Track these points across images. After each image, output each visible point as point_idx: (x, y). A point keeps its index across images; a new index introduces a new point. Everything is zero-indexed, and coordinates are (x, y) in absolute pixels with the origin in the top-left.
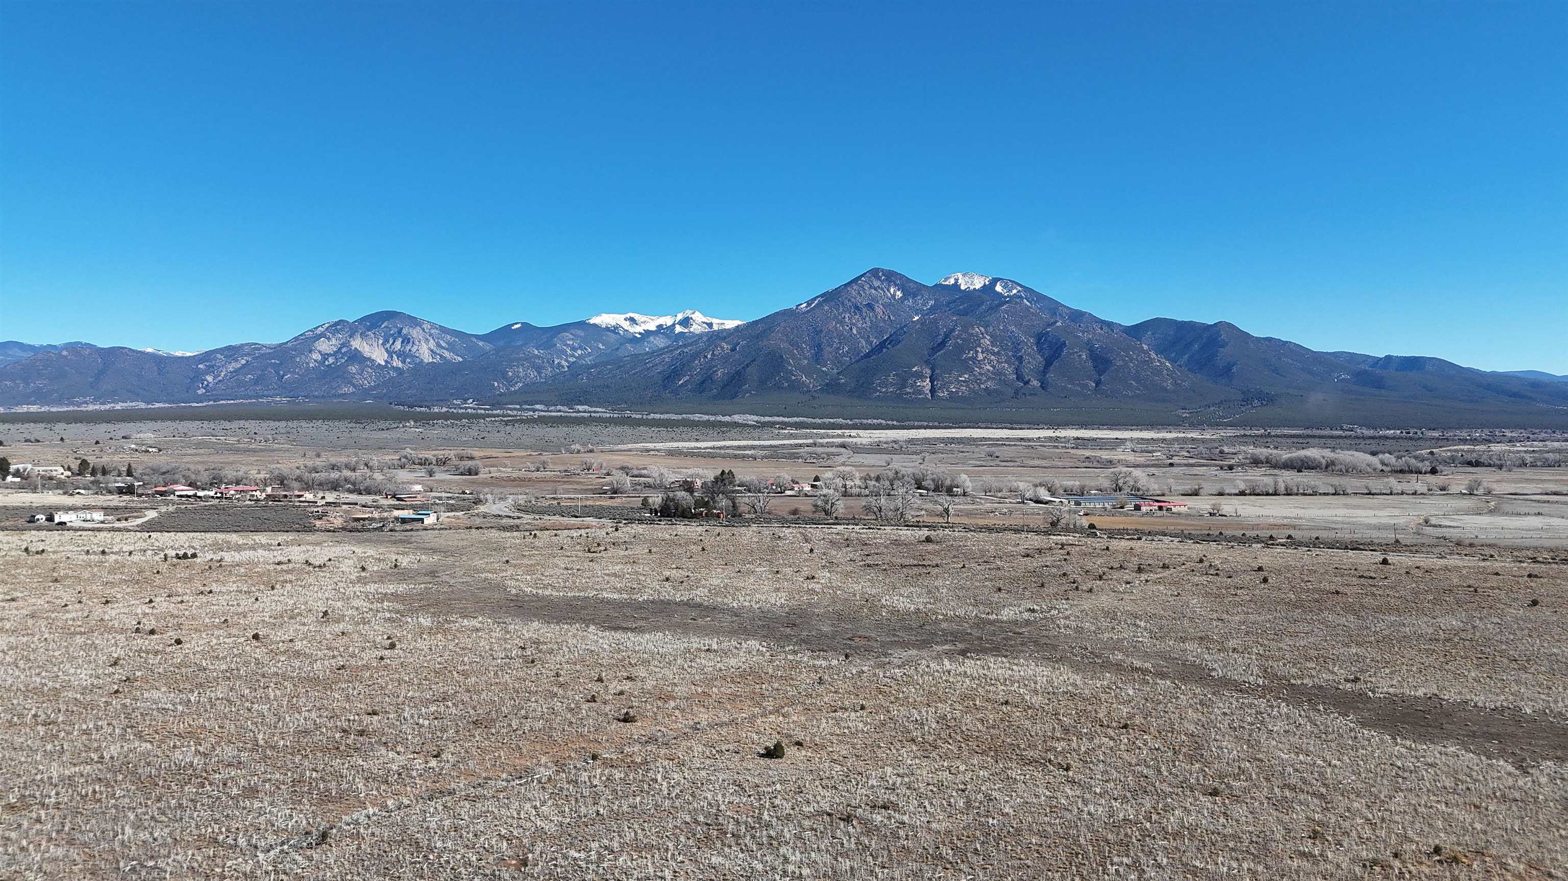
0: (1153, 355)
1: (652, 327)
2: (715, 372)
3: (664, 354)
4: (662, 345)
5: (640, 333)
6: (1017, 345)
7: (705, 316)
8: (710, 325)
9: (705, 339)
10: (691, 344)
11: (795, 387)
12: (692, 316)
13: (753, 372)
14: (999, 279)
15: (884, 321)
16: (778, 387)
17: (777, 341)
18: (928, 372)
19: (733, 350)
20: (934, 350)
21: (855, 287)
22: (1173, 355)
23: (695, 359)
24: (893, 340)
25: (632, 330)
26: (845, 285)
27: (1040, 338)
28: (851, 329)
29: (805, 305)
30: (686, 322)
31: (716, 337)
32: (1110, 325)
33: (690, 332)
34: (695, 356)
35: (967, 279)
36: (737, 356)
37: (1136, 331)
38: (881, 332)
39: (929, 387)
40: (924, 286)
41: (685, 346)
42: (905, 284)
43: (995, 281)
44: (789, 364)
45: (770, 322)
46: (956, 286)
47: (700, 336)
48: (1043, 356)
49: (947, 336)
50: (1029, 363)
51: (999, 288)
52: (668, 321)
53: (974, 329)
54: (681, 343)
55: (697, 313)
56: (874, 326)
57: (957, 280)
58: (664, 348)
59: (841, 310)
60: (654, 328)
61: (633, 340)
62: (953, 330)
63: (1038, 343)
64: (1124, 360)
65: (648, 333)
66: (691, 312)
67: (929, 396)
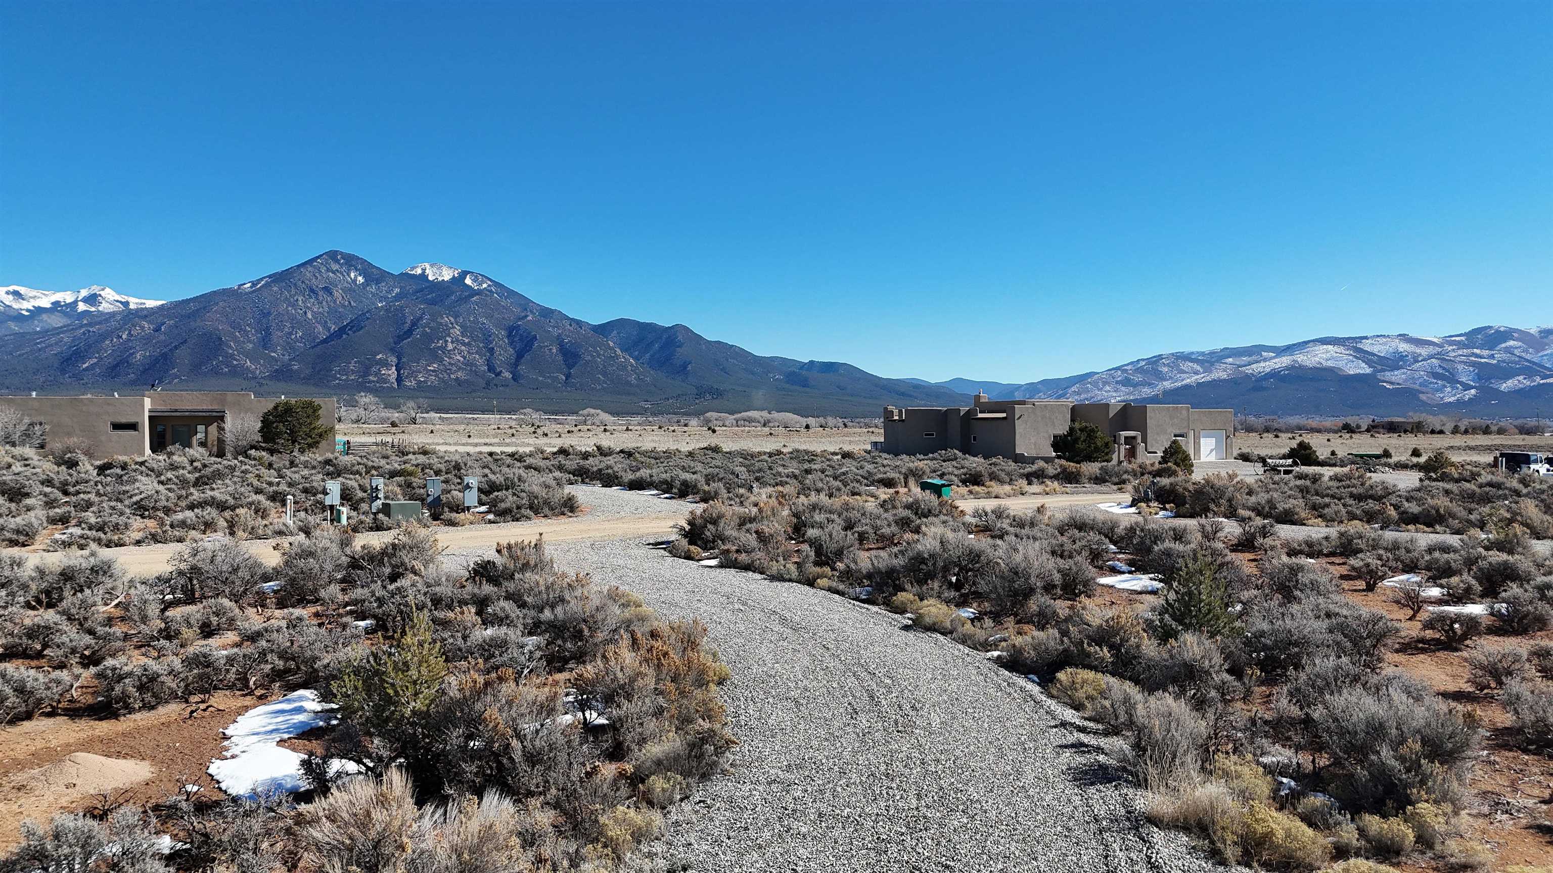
0: (619, 351)
1: (45, 303)
2: (134, 353)
3: (62, 333)
4: (60, 325)
5: (28, 310)
6: (487, 338)
7: (119, 293)
8: (126, 304)
9: (118, 317)
10: (100, 323)
11: (237, 372)
12: (102, 293)
13: (183, 355)
14: (469, 272)
15: (343, 306)
16: (216, 372)
17: (214, 322)
18: (393, 360)
19: (157, 330)
20: (400, 338)
21: (310, 269)
22: (637, 353)
23: (105, 338)
24: (355, 325)
25: (16, 306)
26: (298, 266)
27: (512, 331)
28: (305, 313)
29: (249, 285)
30: (92, 299)
31: (130, 316)
32: (579, 323)
33: (99, 311)
34: (103, 337)
35: (435, 270)
36: (162, 337)
37: (603, 329)
38: (341, 317)
39: (395, 376)
40: (388, 273)
41: (90, 324)
42: (367, 269)
43: (464, 274)
44: (230, 347)
45: (205, 302)
46: (423, 276)
47: (113, 315)
48: (514, 349)
49: (414, 324)
50: (500, 355)
51: (468, 281)
52: (67, 297)
53: (443, 318)
54: (85, 322)
55: (108, 290)
56: (332, 311)
57: (424, 270)
58: (61, 327)
59: (293, 292)
60: (48, 306)
61: (18, 317)
62: (421, 318)
63: (509, 336)
64: (592, 356)
65: (39, 310)
66: (99, 288)
67: (395, 385)
